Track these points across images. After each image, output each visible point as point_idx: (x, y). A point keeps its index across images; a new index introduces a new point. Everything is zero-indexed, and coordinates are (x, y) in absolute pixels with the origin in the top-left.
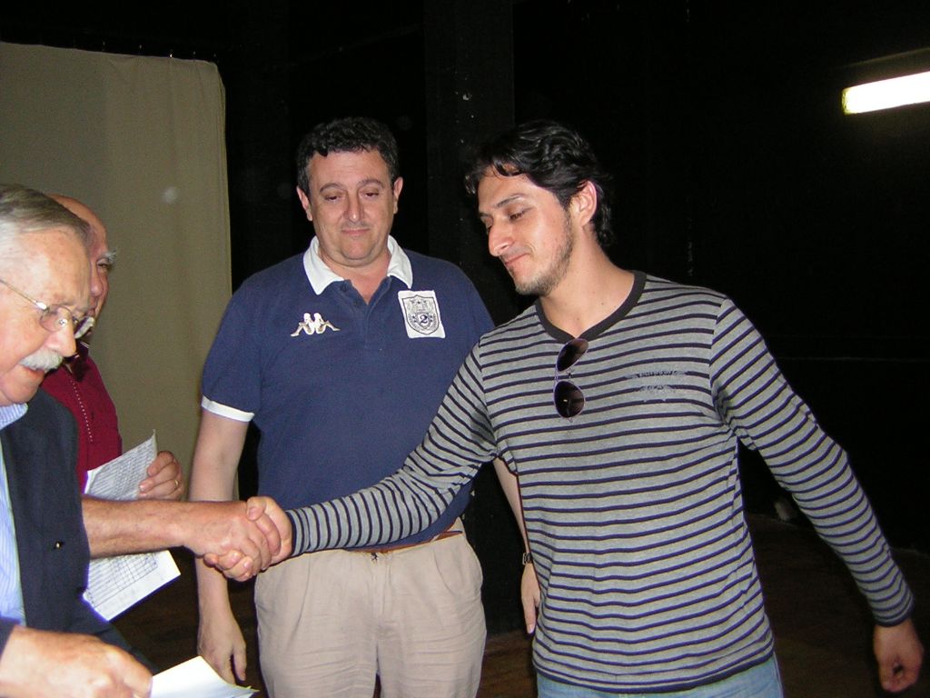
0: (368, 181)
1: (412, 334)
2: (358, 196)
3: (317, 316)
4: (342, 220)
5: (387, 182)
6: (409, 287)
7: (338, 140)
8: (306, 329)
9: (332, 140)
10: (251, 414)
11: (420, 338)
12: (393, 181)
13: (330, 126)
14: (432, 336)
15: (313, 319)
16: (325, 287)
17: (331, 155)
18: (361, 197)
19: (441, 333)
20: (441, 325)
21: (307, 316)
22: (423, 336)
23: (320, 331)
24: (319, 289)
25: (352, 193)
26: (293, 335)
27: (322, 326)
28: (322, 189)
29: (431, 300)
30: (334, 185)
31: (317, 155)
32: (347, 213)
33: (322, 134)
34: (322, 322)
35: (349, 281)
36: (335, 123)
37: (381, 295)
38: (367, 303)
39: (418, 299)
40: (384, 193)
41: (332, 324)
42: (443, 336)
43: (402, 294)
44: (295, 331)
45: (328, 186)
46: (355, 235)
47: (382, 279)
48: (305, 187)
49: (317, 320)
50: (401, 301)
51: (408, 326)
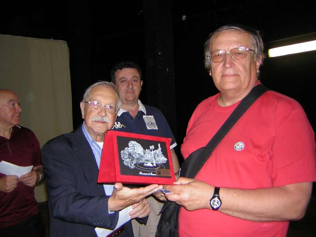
1: (148, 128)
3: (119, 123)
5: (139, 79)
6: (146, 114)
7: (125, 65)
8: (116, 127)
11: (151, 130)
14: (154, 129)
15: (118, 124)
16: (121, 114)
17: (123, 69)
19: (156, 128)
20: (156, 126)
21: (116, 123)
22: (152, 129)
23: (120, 127)
24: (119, 114)
25: (130, 80)
29: (152, 118)
30: (124, 78)
31: (118, 70)
34: (121, 125)
35: (129, 112)
37: (138, 117)
38: (134, 119)
39: (149, 118)
40: (139, 82)
41: (124, 125)
42: (157, 129)
43: (144, 116)
44: (112, 128)
46: (130, 93)
47: (138, 111)
48: (114, 81)
49: (119, 124)
50: (144, 119)
51: (147, 126)
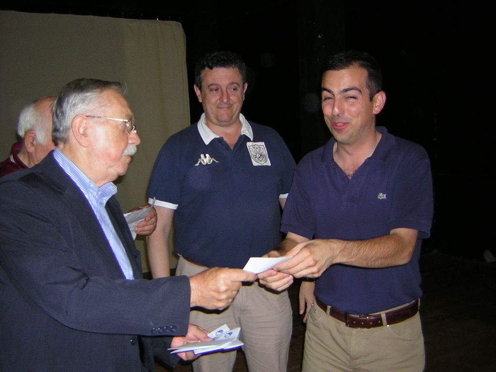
0: (232, 83)
1: (255, 164)
2: (227, 90)
3: (207, 155)
4: (218, 102)
5: (241, 84)
6: (252, 140)
7: (218, 61)
8: (202, 162)
9: (215, 61)
10: (177, 205)
11: (259, 166)
12: (244, 84)
13: (212, 55)
14: (265, 164)
15: (205, 157)
16: (211, 140)
17: (215, 69)
18: (228, 91)
19: (269, 163)
20: (268, 159)
21: (202, 156)
22: (260, 165)
23: (209, 162)
24: (207, 142)
25: (224, 88)
26: (196, 165)
27: (210, 160)
28: (209, 86)
29: (263, 147)
30: (216, 84)
31: (207, 69)
32: (221, 99)
33: (209, 58)
34: (210, 158)
35: (222, 138)
36: (216, 53)
37: (239, 145)
38: (232, 149)
39: (256, 146)
40: (240, 89)
41: (215, 159)
42: (270, 165)
43: (249, 144)
44: (196, 163)
45: (212, 85)
46: (224, 109)
47: (239, 136)
48: (199, 85)
49: (207, 158)
50: (248, 147)
51: (252, 160)
